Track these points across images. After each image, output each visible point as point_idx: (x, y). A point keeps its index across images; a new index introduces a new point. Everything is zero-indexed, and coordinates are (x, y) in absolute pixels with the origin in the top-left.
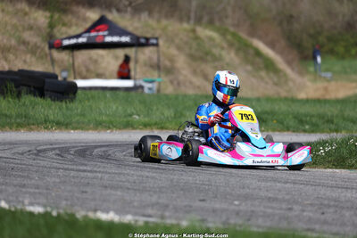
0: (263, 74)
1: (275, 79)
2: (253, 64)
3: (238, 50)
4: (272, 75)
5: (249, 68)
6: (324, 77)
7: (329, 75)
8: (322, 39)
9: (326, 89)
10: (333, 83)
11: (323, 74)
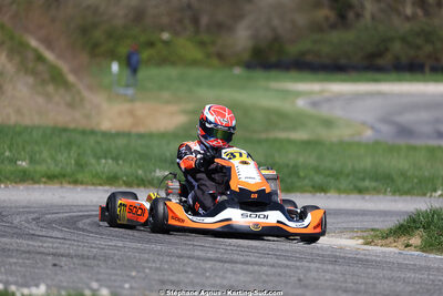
0: (50, 88)
1: (68, 98)
2: (34, 73)
3: (11, 53)
4: (62, 91)
5: (31, 80)
6: (126, 95)
7: (130, 92)
8: (98, 34)
9: (131, 113)
10: (138, 105)
11: (122, 91)
